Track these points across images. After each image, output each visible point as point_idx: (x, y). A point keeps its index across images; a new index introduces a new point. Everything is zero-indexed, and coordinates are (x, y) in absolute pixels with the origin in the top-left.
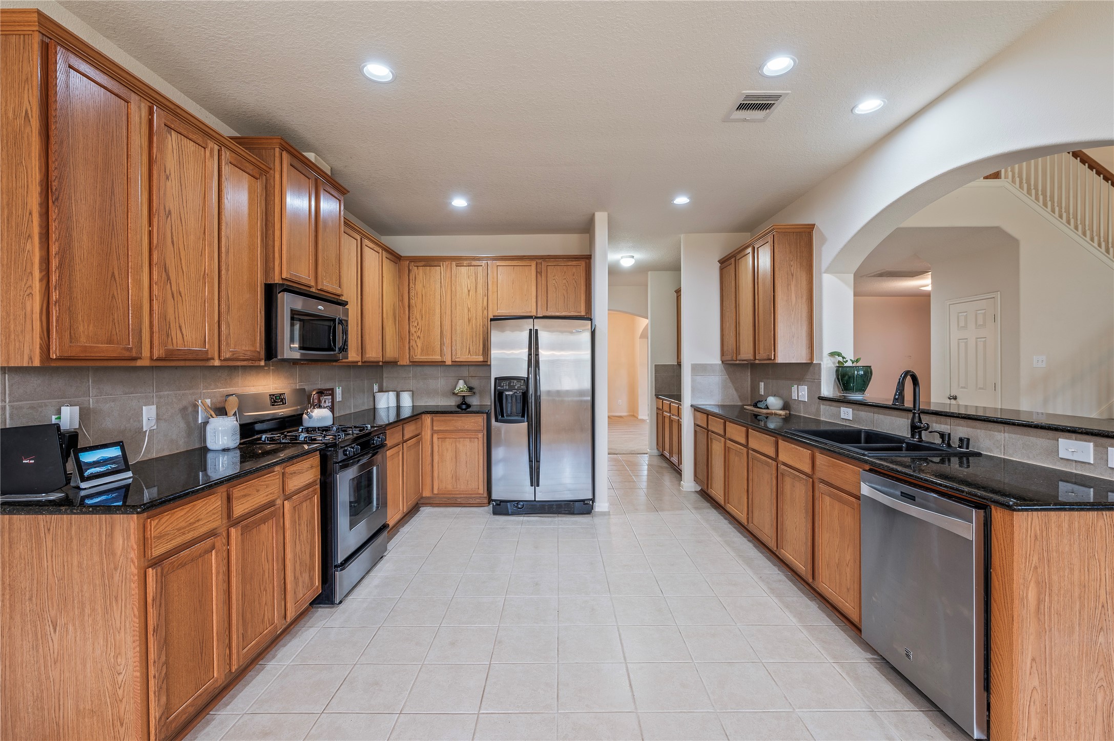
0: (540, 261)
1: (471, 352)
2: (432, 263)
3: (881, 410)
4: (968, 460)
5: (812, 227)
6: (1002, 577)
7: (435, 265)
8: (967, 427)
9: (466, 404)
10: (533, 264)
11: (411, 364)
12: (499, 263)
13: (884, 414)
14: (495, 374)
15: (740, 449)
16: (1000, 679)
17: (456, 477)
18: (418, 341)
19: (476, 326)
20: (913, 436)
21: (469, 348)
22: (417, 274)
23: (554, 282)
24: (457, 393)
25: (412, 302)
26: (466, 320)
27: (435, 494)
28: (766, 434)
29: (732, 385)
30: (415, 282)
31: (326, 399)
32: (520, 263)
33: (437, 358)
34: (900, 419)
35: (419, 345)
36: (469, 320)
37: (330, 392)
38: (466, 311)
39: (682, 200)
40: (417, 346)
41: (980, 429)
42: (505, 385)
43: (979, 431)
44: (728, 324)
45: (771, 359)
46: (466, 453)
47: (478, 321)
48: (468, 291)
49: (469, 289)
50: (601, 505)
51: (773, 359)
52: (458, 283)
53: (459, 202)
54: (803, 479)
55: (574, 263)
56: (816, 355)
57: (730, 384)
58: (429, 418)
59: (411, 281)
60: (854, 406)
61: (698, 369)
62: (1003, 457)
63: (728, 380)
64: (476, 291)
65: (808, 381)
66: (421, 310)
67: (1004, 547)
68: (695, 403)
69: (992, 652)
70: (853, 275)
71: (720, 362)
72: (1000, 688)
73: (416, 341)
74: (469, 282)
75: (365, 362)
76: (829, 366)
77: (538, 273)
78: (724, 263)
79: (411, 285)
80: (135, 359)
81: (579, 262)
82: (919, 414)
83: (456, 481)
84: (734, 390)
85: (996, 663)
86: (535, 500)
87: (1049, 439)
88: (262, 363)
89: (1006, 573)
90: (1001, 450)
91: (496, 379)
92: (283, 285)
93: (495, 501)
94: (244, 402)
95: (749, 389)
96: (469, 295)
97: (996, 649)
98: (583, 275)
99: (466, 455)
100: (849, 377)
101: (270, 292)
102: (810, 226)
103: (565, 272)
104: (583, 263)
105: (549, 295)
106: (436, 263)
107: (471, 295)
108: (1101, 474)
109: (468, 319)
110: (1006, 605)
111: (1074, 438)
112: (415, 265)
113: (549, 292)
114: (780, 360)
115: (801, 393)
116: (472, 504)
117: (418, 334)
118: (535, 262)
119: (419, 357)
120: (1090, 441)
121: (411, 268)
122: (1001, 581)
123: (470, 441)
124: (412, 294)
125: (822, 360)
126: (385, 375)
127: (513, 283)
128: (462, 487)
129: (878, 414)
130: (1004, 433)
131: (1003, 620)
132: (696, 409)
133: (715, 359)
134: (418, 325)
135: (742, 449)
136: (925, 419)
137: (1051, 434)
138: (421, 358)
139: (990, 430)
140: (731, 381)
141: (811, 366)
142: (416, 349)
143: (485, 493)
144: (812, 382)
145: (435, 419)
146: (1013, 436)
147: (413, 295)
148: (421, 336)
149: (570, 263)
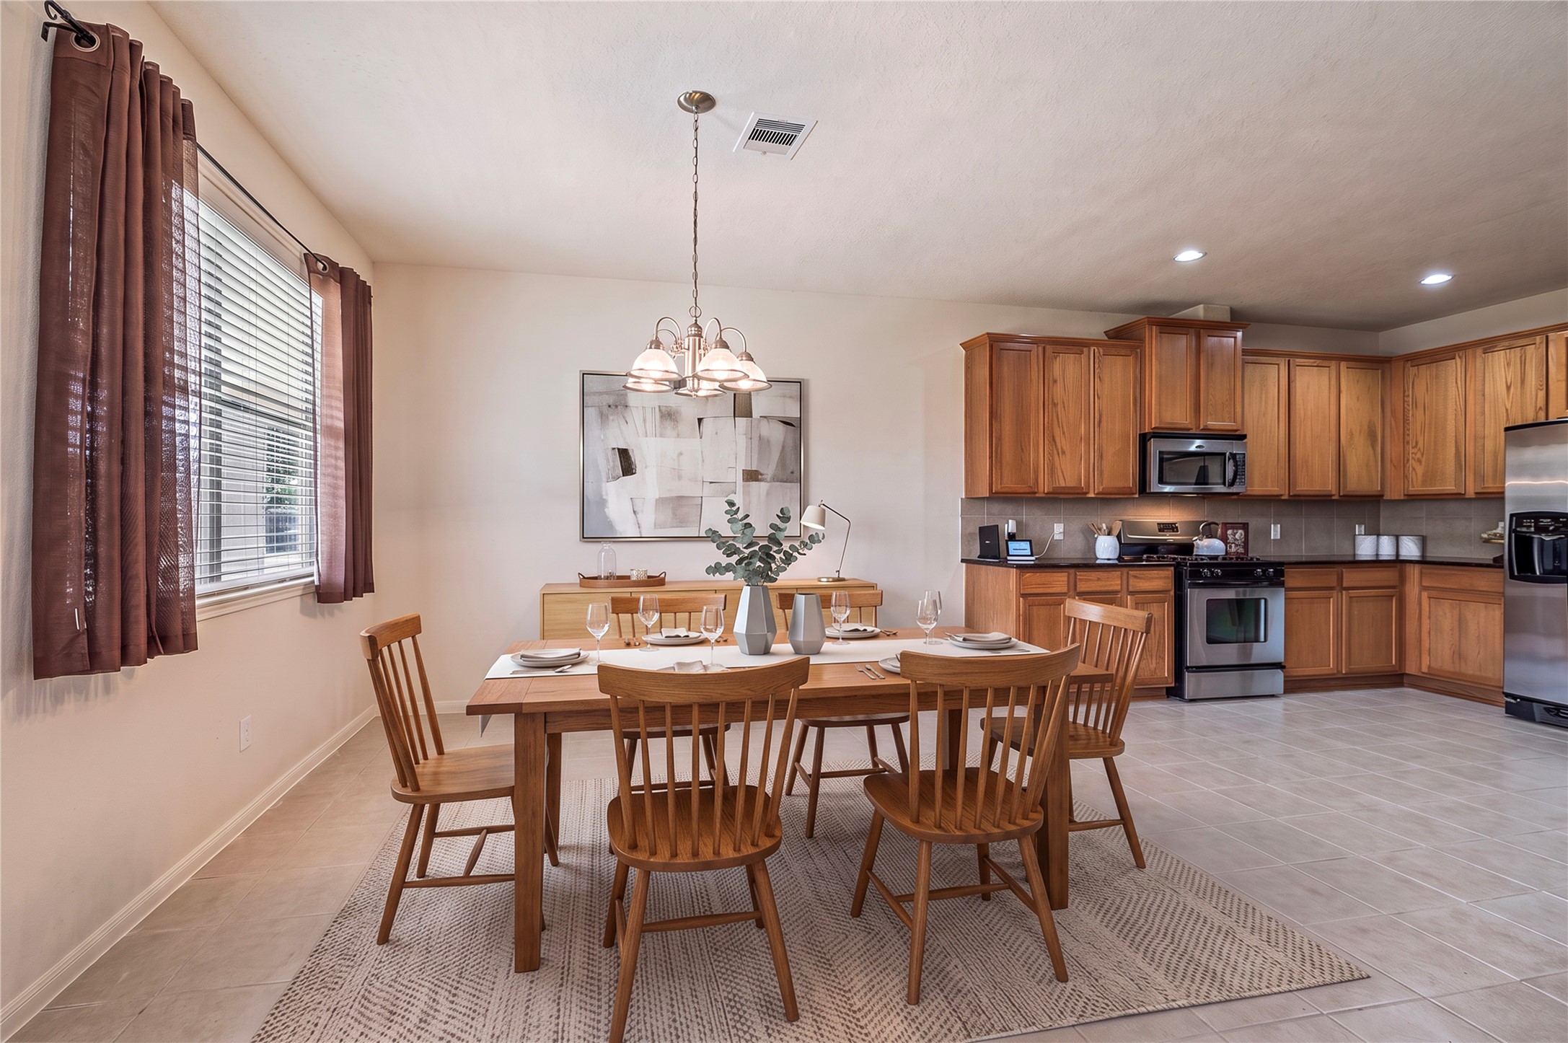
2: (1443, 357)
7: (1446, 358)
11: (1406, 498)
14: (1509, 509)
17: (1459, 655)
18: (1418, 466)
22: (1416, 377)
27: (1423, 673)
30: (1413, 387)
33: (1450, 487)
35: (1420, 472)
38: (1502, 416)
40: (1416, 473)
42: (1528, 528)
46: (1477, 625)
48: (1508, 386)
49: (1509, 383)
52: (1487, 377)
53: (1436, 279)
59: (1407, 387)
64: (1523, 384)
73: (1413, 467)
75: (1294, 496)
79: (1407, 391)
80: (1035, 493)
83: (1460, 661)
88: (1137, 496)
91: (1512, 516)
92: (1154, 433)
93: (1511, 696)
94: (1130, 526)
96: (1509, 392)
99: (1478, 628)
101: (1144, 439)
106: (1447, 355)
107: (1511, 395)
112: (1415, 364)
117: (1419, 456)
121: (1407, 370)
123: (1486, 607)
128: (1470, 669)
134: (1417, 444)
138: (1421, 490)
142: (1415, 476)
145: (1424, 571)
147: (1411, 405)
148: (1425, 460)
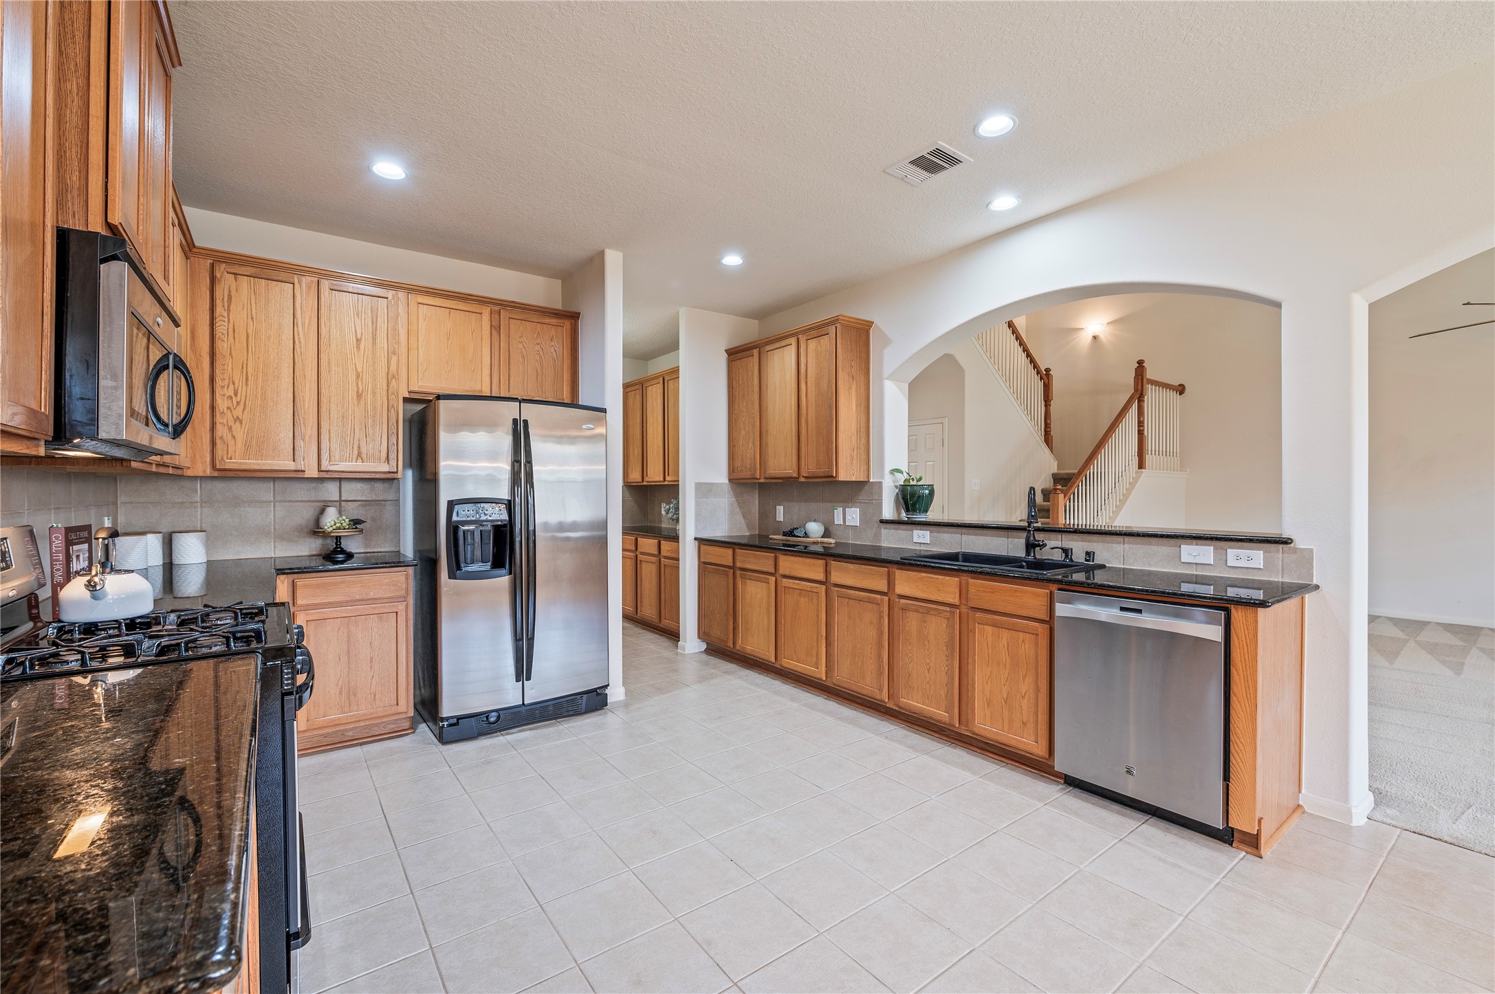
0: (497, 308)
1: (364, 456)
2: (274, 274)
3: (971, 531)
4: (1093, 572)
5: (870, 324)
6: (1243, 671)
7: (280, 278)
8: (1082, 541)
9: (343, 551)
10: (486, 311)
11: (216, 474)
12: (421, 299)
13: (976, 535)
14: (448, 492)
15: (812, 587)
16: (1241, 765)
17: (349, 692)
18: (236, 427)
19: (375, 408)
20: (1028, 553)
21: (359, 447)
22: (233, 293)
23: (521, 346)
24: (331, 532)
25: (222, 346)
26: (352, 394)
28: (868, 565)
29: (739, 510)
30: (229, 307)
31: (79, 551)
32: (461, 305)
33: (287, 464)
34: (998, 538)
35: (240, 436)
36: (359, 396)
37: (86, 534)
38: (352, 377)
39: (732, 260)
40: (234, 437)
41: (1098, 542)
43: (1095, 544)
44: (743, 432)
45: (832, 476)
46: (371, 643)
47: (379, 396)
48: (357, 340)
49: (359, 336)
50: (616, 693)
51: (834, 475)
52: (333, 322)
54: (947, 611)
55: (553, 321)
56: (873, 473)
57: (738, 509)
58: (283, 582)
59: (218, 302)
60: (932, 528)
61: (704, 490)
62: (1122, 566)
63: (736, 505)
64: (374, 343)
65: (860, 503)
66: (244, 366)
67: (1247, 643)
68: (699, 536)
69: (1231, 742)
70: (907, 385)
71: (727, 482)
72: (1241, 773)
73: (230, 428)
74: (358, 322)
76: (890, 485)
77: (496, 328)
78: (735, 354)
79: (219, 310)
81: (561, 321)
82: (1033, 531)
83: (349, 698)
84: (741, 516)
85: (1236, 752)
86: (523, 704)
87: (1170, 546)
89: (1248, 667)
90: (1120, 560)
91: (450, 503)
93: (447, 719)
95: (757, 515)
96: (358, 347)
97: (1237, 739)
98: (567, 342)
99: (371, 646)
100: (919, 497)
102: (868, 324)
103: (539, 333)
104: (567, 324)
105: (512, 367)
106: (283, 276)
107: (362, 349)
108: (1220, 573)
109: (358, 392)
110: (1248, 695)
111: (1195, 543)
112: (229, 270)
113: (512, 361)
114: (842, 477)
115: (853, 516)
116: (379, 735)
117: (238, 412)
118: (489, 309)
119: (236, 460)
120: (1210, 545)
121: (218, 275)
122: (1242, 675)
123: (381, 619)
124: (221, 328)
125: (883, 479)
126: (122, 499)
127: (448, 339)
128: (361, 707)
129: (968, 535)
130: (1124, 544)
131: (1244, 710)
132: (701, 541)
133: (720, 476)
134: (236, 394)
135: (817, 588)
136: (1040, 536)
137: (1173, 541)
138: (246, 464)
139: (1108, 543)
140: (739, 505)
141: (865, 485)
142: (231, 443)
143: (410, 711)
144: (868, 503)
145: (300, 583)
146: (1134, 546)
147: (225, 332)
148: (245, 417)
149: (547, 321)
